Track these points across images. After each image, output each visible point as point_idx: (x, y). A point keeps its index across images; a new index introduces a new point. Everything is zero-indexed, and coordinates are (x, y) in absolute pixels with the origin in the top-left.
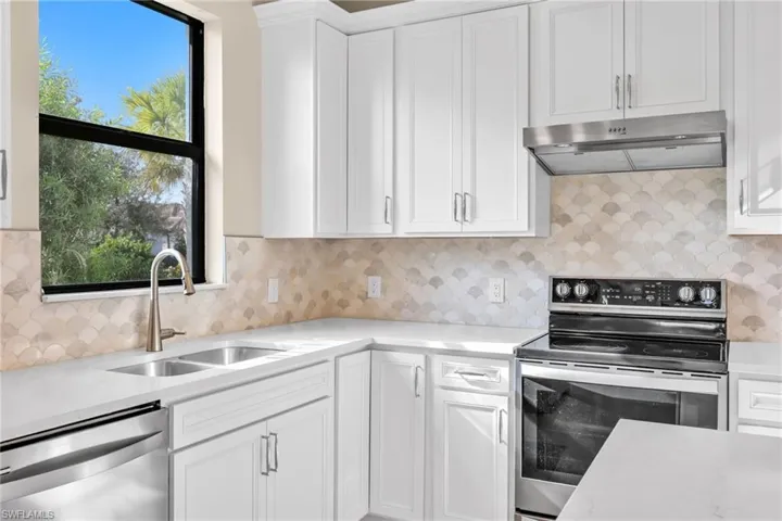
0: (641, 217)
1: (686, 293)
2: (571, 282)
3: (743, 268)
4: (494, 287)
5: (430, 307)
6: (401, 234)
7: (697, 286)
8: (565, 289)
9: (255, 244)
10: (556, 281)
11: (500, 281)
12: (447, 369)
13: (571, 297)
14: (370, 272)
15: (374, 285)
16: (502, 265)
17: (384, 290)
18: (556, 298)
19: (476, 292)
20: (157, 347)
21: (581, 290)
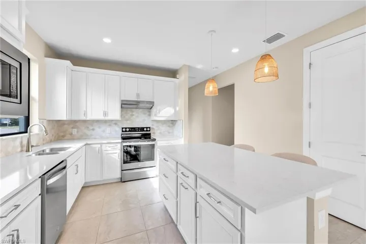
0: (137, 117)
1: (145, 129)
2: (126, 128)
3: (153, 125)
4: (108, 130)
5: (91, 135)
6: (88, 119)
7: (147, 128)
8: (124, 130)
9: (45, 121)
10: (123, 128)
11: (110, 129)
12: (106, 147)
13: (126, 131)
14: (73, 128)
15: (75, 131)
16: (110, 125)
17: (78, 132)
18: (123, 131)
19: (104, 131)
20: (30, 150)
21: (128, 130)
